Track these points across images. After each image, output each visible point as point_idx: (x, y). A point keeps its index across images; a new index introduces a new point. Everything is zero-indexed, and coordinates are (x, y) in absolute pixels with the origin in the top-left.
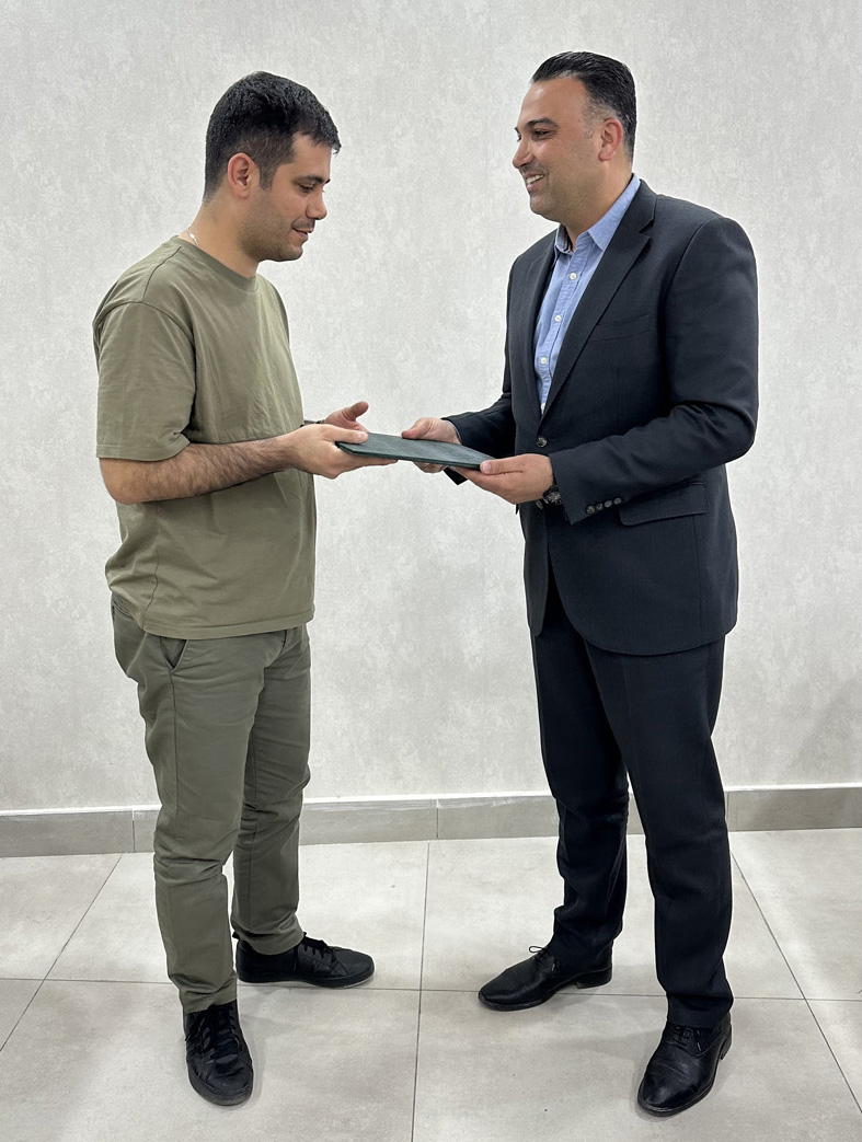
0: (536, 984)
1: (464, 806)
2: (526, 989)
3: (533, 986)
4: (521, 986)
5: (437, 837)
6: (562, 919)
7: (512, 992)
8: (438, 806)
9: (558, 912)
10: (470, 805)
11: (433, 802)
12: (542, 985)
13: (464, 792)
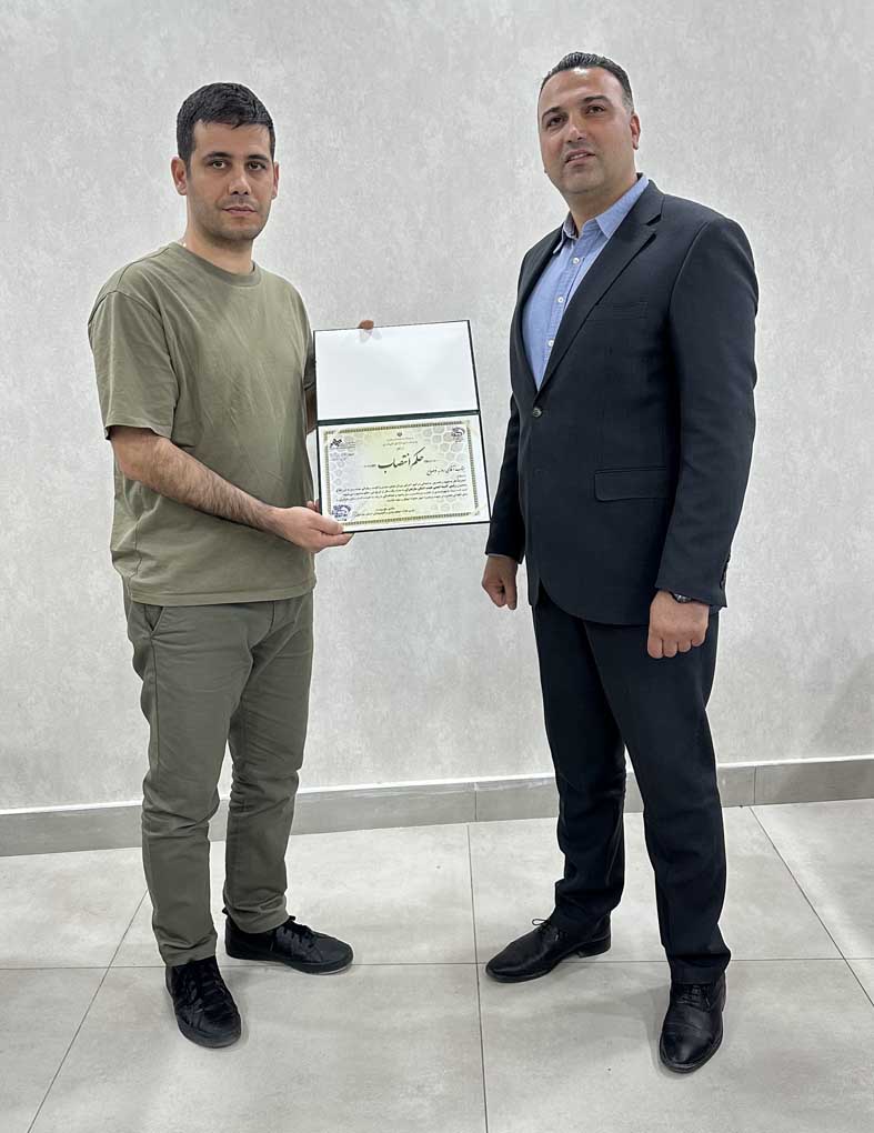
0: (542, 954)
1: (501, 788)
2: (531, 961)
3: (538, 958)
4: (526, 957)
5: (476, 820)
6: (563, 892)
7: (519, 964)
8: (476, 789)
9: (559, 885)
10: (507, 787)
11: (471, 785)
12: (546, 955)
13: (501, 774)
